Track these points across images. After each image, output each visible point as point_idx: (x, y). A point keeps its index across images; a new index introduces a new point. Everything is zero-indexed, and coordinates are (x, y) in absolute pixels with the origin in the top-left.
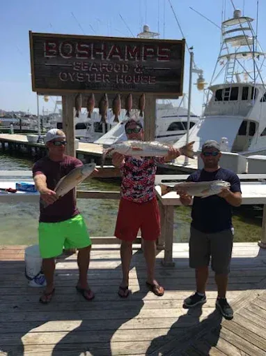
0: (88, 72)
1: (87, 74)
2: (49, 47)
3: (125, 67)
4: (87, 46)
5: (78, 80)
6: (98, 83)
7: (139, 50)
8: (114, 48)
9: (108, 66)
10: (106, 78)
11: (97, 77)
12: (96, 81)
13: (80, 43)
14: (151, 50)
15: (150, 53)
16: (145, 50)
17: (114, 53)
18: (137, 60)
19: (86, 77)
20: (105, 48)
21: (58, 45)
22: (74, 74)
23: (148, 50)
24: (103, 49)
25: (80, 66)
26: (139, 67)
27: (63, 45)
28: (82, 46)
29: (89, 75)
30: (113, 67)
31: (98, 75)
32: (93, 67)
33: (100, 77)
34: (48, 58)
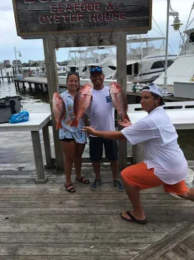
0: (64, 14)
3: (96, 6)
5: (55, 22)
6: (73, 24)
9: (81, 7)
10: (80, 18)
11: (72, 18)
12: (71, 22)
19: (62, 19)
22: (51, 17)
25: (57, 9)
26: (110, 5)
29: (64, 17)
30: (86, 7)
31: (73, 16)
32: (68, 8)
33: (74, 17)
34: (28, 4)
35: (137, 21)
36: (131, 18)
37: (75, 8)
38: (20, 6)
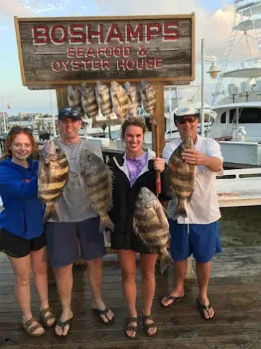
0: (84, 59)
1: (82, 62)
2: (37, 34)
3: (126, 51)
4: (81, 29)
5: (73, 69)
6: (96, 72)
7: (141, 29)
8: (112, 30)
9: (106, 52)
10: (105, 65)
11: (95, 64)
12: (93, 69)
13: (72, 27)
14: (154, 28)
15: (155, 32)
16: (148, 29)
17: (112, 35)
18: (139, 42)
19: (82, 66)
20: (102, 30)
21: (47, 30)
22: (68, 62)
23: (151, 28)
24: (99, 31)
25: (75, 53)
26: (143, 50)
27: (53, 31)
28: (75, 29)
29: (85, 63)
30: (112, 52)
31: (96, 62)
32: (89, 53)
33: (97, 64)
34: (37, 46)
35: (177, 70)
36: (170, 66)
37: (99, 52)
38: (27, 49)
